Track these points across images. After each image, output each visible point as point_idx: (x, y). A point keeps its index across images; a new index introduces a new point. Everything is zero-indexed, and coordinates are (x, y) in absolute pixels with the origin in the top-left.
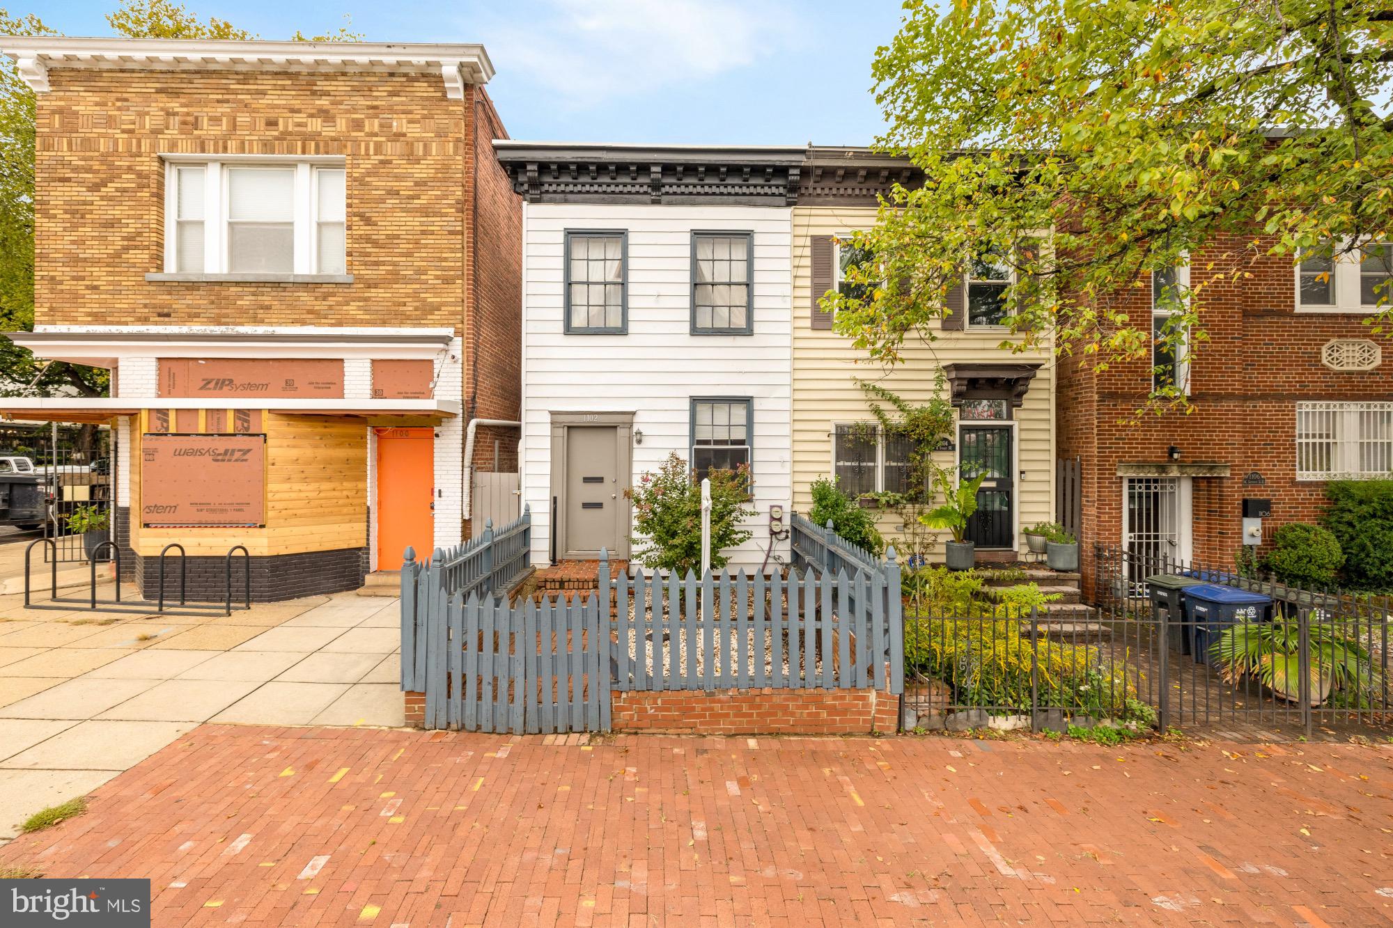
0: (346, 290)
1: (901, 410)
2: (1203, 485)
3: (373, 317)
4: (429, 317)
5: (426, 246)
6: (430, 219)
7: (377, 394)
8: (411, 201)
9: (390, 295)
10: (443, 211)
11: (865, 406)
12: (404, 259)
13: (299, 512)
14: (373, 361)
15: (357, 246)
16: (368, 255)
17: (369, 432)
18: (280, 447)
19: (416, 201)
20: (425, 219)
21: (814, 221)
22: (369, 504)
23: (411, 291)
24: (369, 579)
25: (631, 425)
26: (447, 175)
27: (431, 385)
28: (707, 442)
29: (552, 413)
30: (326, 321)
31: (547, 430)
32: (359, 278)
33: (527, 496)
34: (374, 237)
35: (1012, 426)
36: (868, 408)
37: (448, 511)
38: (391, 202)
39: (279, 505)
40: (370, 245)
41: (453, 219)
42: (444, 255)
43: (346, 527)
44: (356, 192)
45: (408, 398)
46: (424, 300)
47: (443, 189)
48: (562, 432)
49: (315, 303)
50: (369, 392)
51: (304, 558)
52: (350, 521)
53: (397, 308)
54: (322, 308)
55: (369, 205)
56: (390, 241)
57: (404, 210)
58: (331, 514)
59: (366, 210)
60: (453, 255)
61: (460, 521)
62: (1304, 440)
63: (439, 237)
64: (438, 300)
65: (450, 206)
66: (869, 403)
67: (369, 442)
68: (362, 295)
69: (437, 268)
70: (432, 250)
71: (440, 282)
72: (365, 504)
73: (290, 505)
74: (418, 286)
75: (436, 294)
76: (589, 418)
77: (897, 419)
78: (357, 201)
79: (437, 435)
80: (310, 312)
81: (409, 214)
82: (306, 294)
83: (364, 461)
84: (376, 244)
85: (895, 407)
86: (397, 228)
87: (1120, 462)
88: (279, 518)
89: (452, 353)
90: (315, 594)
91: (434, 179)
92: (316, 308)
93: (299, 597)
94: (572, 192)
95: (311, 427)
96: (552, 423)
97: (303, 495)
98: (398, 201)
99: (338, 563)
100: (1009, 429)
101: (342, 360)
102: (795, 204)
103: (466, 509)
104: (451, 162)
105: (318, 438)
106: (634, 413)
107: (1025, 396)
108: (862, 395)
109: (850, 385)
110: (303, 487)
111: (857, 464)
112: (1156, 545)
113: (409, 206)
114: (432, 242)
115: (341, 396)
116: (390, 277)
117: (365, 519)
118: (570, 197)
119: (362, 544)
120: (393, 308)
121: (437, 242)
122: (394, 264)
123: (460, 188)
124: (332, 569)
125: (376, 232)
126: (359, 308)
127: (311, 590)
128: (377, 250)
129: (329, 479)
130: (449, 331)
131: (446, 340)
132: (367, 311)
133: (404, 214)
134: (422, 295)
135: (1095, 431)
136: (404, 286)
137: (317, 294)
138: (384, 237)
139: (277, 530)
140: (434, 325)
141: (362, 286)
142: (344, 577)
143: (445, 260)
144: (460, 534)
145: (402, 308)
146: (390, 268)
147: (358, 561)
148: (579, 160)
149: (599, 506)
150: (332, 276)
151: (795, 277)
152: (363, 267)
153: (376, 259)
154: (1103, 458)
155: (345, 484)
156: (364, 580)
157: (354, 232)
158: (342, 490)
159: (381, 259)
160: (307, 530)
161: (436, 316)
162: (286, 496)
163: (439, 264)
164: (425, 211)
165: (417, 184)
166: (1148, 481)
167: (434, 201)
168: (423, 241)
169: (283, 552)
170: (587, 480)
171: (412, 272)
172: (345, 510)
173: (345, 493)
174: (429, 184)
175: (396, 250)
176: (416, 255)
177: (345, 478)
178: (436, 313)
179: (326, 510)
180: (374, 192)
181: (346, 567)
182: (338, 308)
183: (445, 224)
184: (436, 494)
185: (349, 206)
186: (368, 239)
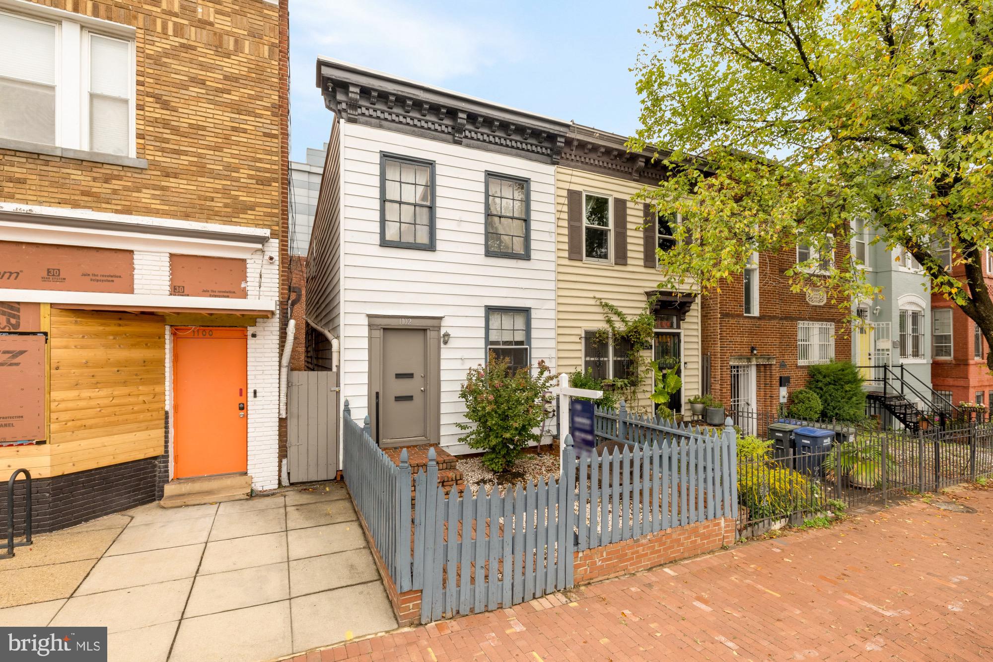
0: (136, 175)
1: (623, 321)
2: (762, 369)
3: (172, 208)
4: (241, 216)
5: (238, 143)
6: (242, 117)
7: (176, 290)
8: (221, 95)
9: (194, 188)
10: (258, 111)
11: (601, 317)
12: (212, 152)
13: (89, 422)
14: (172, 256)
15: (151, 129)
16: (167, 141)
17: (168, 330)
18: (66, 347)
19: (225, 96)
20: (237, 116)
21: (574, 179)
22: (167, 408)
23: (220, 187)
24: (169, 489)
25: (439, 327)
26: (262, 77)
27: (243, 285)
28: (497, 343)
29: (370, 316)
30: (109, 206)
31: (365, 331)
32: (154, 165)
33: (346, 392)
34: (173, 123)
35: (680, 333)
36: (603, 319)
37: (263, 411)
38: (194, 90)
39: (64, 416)
40: (168, 131)
41: (269, 122)
42: (258, 156)
43: (142, 435)
44: (151, 71)
45: (216, 296)
46: (236, 198)
47: (258, 89)
48: (378, 334)
49: (92, 184)
50: (168, 288)
51: (92, 475)
52: (147, 429)
53: (203, 202)
54: (104, 191)
55: (166, 88)
56: (195, 131)
57: (210, 102)
58: (126, 422)
59: (163, 93)
60: (269, 157)
61: (277, 420)
62: (800, 343)
63: (253, 137)
64: (253, 199)
65: (266, 108)
66: (606, 315)
67: (167, 342)
68: (158, 183)
69: (250, 168)
70: (245, 149)
71: (254, 181)
72: (163, 408)
73: (78, 414)
74: (229, 183)
75: (249, 193)
76: (404, 321)
77: (620, 327)
78: (151, 81)
79: (254, 336)
80: (84, 193)
81: (218, 107)
82: (79, 173)
83: (162, 362)
84: (175, 130)
85: (619, 319)
86: (204, 119)
87: (731, 356)
88: (65, 431)
89: (268, 255)
90: (106, 514)
91: (246, 78)
92: (94, 190)
93: (86, 520)
94: (386, 119)
95: (102, 325)
96: (369, 325)
97: (93, 403)
98: (204, 91)
99: (132, 476)
100: (678, 335)
101: (132, 252)
102: (557, 163)
103: (283, 407)
104: (266, 65)
105: (111, 337)
106: (441, 318)
107: (687, 314)
108: (600, 310)
109: (593, 302)
110: (94, 393)
111: (597, 359)
112: (738, 405)
113: (217, 99)
114: (245, 140)
115: (131, 291)
116: (194, 169)
117: (163, 425)
118: (384, 123)
119: (160, 451)
120: (197, 202)
121: (250, 141)
122: (200, 156)
123: (277, 93)
124: (124, 484)
125: (176, 119)
126: (154, 197)
127: (102, 510)
128: (178, 138)
129: (125, 383)
130: (266, 232)
131: (262, 240)
132: (164, 202)
133: (212, 106)
134: (233, 193)
135: (719, 337)
136: (212, 180)
137: (95, 175)
138: (186, 125)
139: (62, 446)
140: (247, 224)
141: (159, 173)
142: (139, 489)
143: (260, 160)
144: (277, 433)
145: (208, 203)
146: (195, 159)
147: (155, 471)
148: (400, 93)
149: (410, 398)
150: (118, 157)
151: (558, 219)
152: (160, 154)
153: (176, 147)
154: (723, 354)
155: (141, 388)
156: (163, 491)
157: (147, 114)
158: (138, 395)
159: (182, 148)
160: (97, 442)
161: (250, 215)
162: (71, 405)
163: (253, 164)
164: (237, 108)
165: (226, 78)
166: (738, 367)
167: (248, 100)
168: (233, 138)
169: (69, 469)
170: (399, 376)
171: (221, 168)
172: (141, 416)
173: (141, 398)
174: (241, 81)
175: (200, 142)
176: (225, 150)
177: (143, 382)
178: (249, 212)
179: (121, 418)
180: (173, 76)
181: (140, 480)
182: (126, 193)
183: (260, 125)
184: (250, 394)
185: (139, 83)
186: (166, 124)
